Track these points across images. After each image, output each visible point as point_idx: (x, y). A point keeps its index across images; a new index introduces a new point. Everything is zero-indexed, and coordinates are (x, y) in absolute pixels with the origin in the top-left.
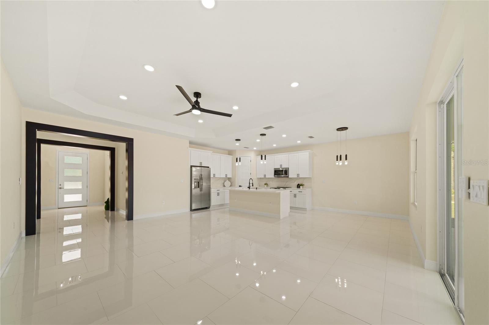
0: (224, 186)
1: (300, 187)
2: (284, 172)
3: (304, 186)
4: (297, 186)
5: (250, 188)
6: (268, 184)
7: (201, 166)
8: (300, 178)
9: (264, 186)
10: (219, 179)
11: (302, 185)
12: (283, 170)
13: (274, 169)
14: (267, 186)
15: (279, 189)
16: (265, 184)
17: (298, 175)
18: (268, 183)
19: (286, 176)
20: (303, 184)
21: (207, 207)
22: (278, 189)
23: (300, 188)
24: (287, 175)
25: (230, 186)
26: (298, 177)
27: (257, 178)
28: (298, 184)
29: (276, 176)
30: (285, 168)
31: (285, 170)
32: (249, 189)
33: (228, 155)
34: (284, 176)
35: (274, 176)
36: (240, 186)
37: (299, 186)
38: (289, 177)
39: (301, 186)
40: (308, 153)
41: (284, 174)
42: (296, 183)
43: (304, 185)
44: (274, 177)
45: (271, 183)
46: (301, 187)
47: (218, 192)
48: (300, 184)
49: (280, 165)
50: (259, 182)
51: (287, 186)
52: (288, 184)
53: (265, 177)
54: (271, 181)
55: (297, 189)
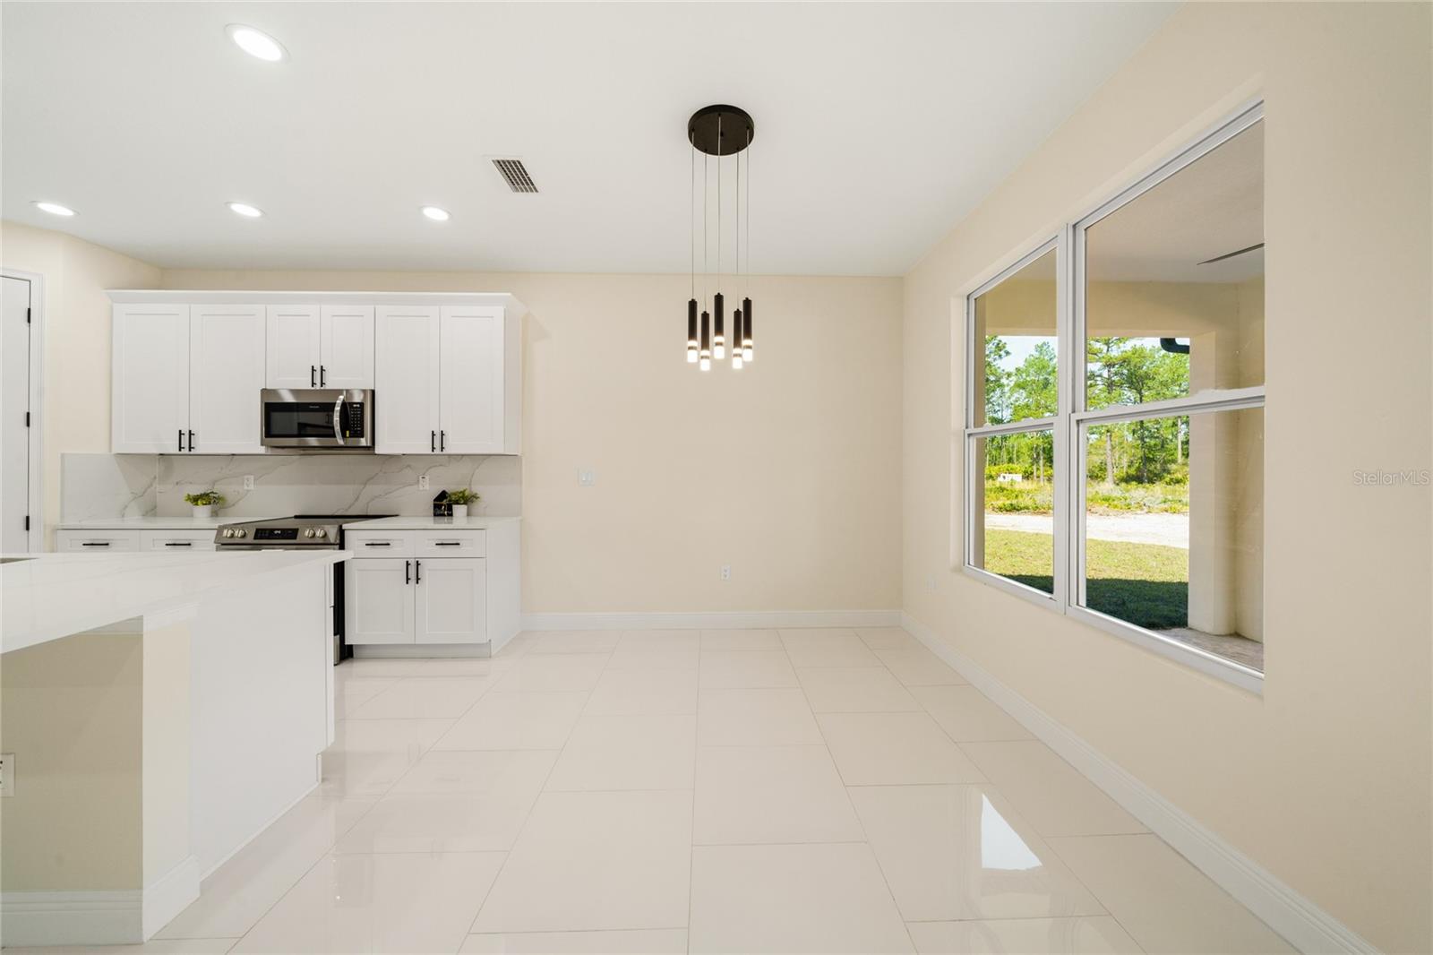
1: (450, 509)
2: (336, 418)
3: (477, 506)
4: (437, 507)
6: (230, 498)
8: (450, 455)
9: (188, 514)
11: (466, 499)
12: (330, 406)
13: (265, 392)
16: (196, 500)
17: (438, 438)
18: (220, 489)
19: (352, 442)
20: (476, 489)
23: (451, 515)
24: (361, 435)
26: (437, 451)
27: (125, 457)
28: (443, 495)
29: (278, 441)
30: (339, 392)
31: (344, 405)
34: (338, 441)
35: (265, 444)
37: (443, 505)
38: (379, 450)
39: (457, 503)
41: (337, 428)
42: (427, 487)
43: (475, 497)
44: (262, 450)
45: (252, 487)
46: (459, 510)
48: (450, 489)
49: (313, 367)
50: (151, 485)
51: (370, 504)
52: (376, 497)
53: (186, 451)
54: (252, 477)
55: (435, 522)
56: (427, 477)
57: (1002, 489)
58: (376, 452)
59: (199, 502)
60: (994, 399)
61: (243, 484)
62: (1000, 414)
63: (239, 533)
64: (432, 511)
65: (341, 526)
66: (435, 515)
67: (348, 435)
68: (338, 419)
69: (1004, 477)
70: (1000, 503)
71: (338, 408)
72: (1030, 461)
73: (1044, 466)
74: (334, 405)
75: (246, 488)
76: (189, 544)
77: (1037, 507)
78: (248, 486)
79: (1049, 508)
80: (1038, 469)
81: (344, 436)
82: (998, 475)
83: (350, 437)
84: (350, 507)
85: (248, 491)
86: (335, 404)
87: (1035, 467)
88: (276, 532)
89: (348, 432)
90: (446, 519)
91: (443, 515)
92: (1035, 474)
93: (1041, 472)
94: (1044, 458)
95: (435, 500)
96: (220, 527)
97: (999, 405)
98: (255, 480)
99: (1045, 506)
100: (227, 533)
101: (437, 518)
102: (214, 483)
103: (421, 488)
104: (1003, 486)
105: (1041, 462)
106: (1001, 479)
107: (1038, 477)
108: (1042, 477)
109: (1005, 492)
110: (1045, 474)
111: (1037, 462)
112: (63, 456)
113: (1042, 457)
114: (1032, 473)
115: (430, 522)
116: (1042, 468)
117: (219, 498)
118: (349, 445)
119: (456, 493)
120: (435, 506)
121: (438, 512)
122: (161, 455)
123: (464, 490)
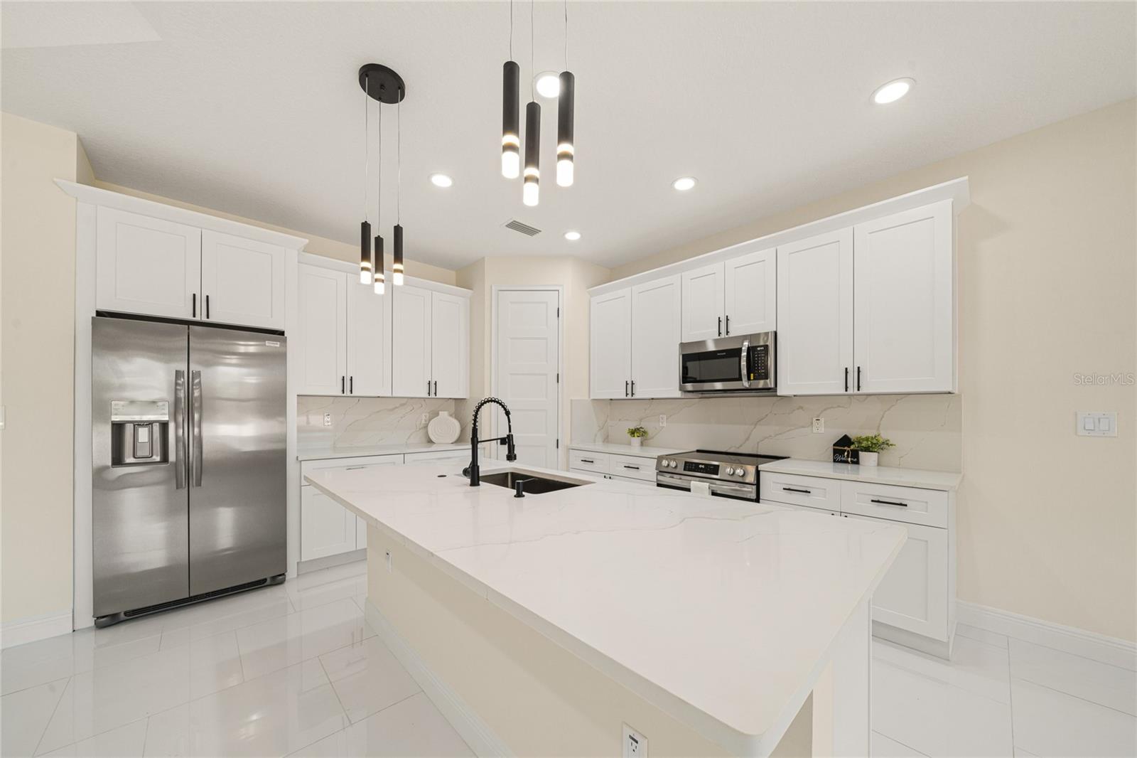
0: (430, 442)
1: (855, 455)
2: (744, 363)
3: (888, 455)
4: (838, 452)
6: (651, 432)
7: (203, 320)
9: (629, 444)
10: (402, 405)
11: (872, 446)
12: (737, 352)
13: (682, 345)
14: (642, 444)
16: (633, 433)
17: (853, 376)
18: (645, 425)
19: (755, 384)
20: (884, 435)
21: (265, 580)
23: (857, 463)
24: (766, 377)
27: (597, 401)
28: (845, 441)
29: (689, 386)
30: (745, 337)
31: (749, 349)
33: (457, 286)
34: (746, 384)
35: (681, 389)
37: (847, 451)
38: (781, 391)
39: (867, 449)
40: (942, 209)
41: (744, 371)
42: (822, 430)
43: (887, 443)
44: (678, 394)
45: (665, 424)
46: (865, 457)
48: (853, 435)
49: (719, 318)
50: (606, 421)
51: (760, 444)
52: (766, 438)
53: (629, 397)
54: (665, 417)
55: (835, 471)
56: (822, 420)
58: (778, 394)
59: (636, 435)
61: (659, 421)
63: (673, 464)
64: (831, 456)
65: (757, 467)
66: (835, 461)
67: (752, 378)
68: (745, 363)
71: (744, 354)
74: (740, 350)
75: (661, 425)
76: (638, 468)
78: (662, 423)
81: (749, 379)
83: (754, 379)
84: (741, 446)
85: (663, 427)
86: (741, 348)
88: (700, 466)
89: (752, 375)
90: (850, 466)
91: (847, 462)
95: (834, 445)
96: (659, 457)
98: (667, 419)
100: (665, 463)
101: (836, 464)
102: (641, 420)
103: (815, 430)
112: (571, 400)
115: (829, 469)
117: (645, 432)
118: (752, 387)
119: (867, 439)
120: (835, 452)
121: (839, 458)
122: (611, 400)
123: (871, 434)
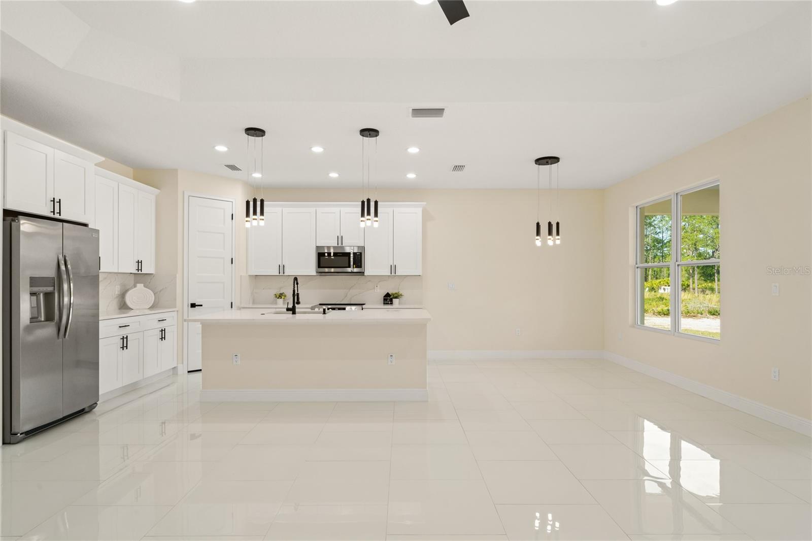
1: (391, 300)
3: (403, 299)
5: (297, 310)
7: (57, 216)
9: (276, 303)
10: (105, 278)
11: (397, 296)
12: (348, 254)
13: (318, 247)
14: (284, 303)
15: (344, 309)
17: (393, 268)
18: (284, 291)
20: (400, 292)
22: (339, 309)
23: (392, 304)
24: (361, 267)
25: (152, 308)
26: (393, 274)
28: (388, 295)
29: (325, 270)
30: (351, 247)
31: (353, 253)
32: (294, 313)
34: (353, 270)
35: (317, 271)
36: (193, 305)
37: (388, 299)
38: (366, 274)
39: (396, 298)
41: (352, 263)
42: (378, 291)
43: (401, 295)
44: (316, 274)
46: (395, 301)
47: (124, 332)
48: (390, 293)
49: (338, 236)
52: (355, 295)
55: (384, 308)
56: (379, 286)
57: (662, 299)
58: (364, 275)
60: (656, 222)
62: (661, 235)
64: (383, 302)
66: (384, 304)
67: (354, 267)
68: (352, 260)
69: (664, 289)
70: (659, 309)
72: (687, 275)
73: (698, 280)
74: (350, 253)
77: (688, 312)
79: (698, 313)
80: (693, 283)
82: (659, 288)
83: (356, 267)
84: (342, 300)
87: (691, 281)
89: (355, 265)
91: (388, 304)
92: (691, 287)
93: (696, 285)
94: (699, 273)
95: (384, 297)
97: (659, 228)
99: (695, 311)
102: (280, 288)
103: (376, 291)
104: (662, 297)
105: (696, 277)
106: (661, 291)
107: (694, 289)
108: (696, 289)
109: (664, 301)
110: (700, 286)
111: (692, 277)
112: (241, 276)
113: (696, 273)
114: (688, 286)
115: (382, 307)
116: (696, 281)
117: (285, 296)
118: (355, 271)
119: (396, 293)
120: (384, 299)
121: (386, 302)
122: (256, 276)
123: (397, 292)
